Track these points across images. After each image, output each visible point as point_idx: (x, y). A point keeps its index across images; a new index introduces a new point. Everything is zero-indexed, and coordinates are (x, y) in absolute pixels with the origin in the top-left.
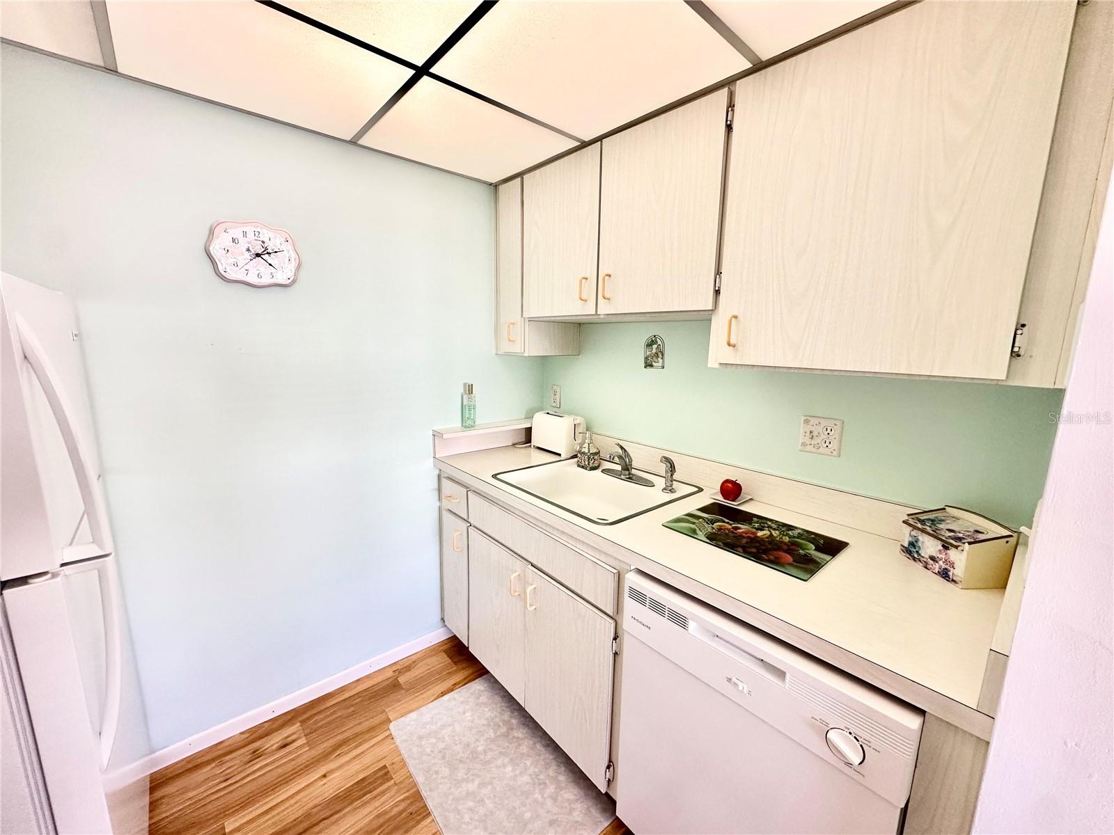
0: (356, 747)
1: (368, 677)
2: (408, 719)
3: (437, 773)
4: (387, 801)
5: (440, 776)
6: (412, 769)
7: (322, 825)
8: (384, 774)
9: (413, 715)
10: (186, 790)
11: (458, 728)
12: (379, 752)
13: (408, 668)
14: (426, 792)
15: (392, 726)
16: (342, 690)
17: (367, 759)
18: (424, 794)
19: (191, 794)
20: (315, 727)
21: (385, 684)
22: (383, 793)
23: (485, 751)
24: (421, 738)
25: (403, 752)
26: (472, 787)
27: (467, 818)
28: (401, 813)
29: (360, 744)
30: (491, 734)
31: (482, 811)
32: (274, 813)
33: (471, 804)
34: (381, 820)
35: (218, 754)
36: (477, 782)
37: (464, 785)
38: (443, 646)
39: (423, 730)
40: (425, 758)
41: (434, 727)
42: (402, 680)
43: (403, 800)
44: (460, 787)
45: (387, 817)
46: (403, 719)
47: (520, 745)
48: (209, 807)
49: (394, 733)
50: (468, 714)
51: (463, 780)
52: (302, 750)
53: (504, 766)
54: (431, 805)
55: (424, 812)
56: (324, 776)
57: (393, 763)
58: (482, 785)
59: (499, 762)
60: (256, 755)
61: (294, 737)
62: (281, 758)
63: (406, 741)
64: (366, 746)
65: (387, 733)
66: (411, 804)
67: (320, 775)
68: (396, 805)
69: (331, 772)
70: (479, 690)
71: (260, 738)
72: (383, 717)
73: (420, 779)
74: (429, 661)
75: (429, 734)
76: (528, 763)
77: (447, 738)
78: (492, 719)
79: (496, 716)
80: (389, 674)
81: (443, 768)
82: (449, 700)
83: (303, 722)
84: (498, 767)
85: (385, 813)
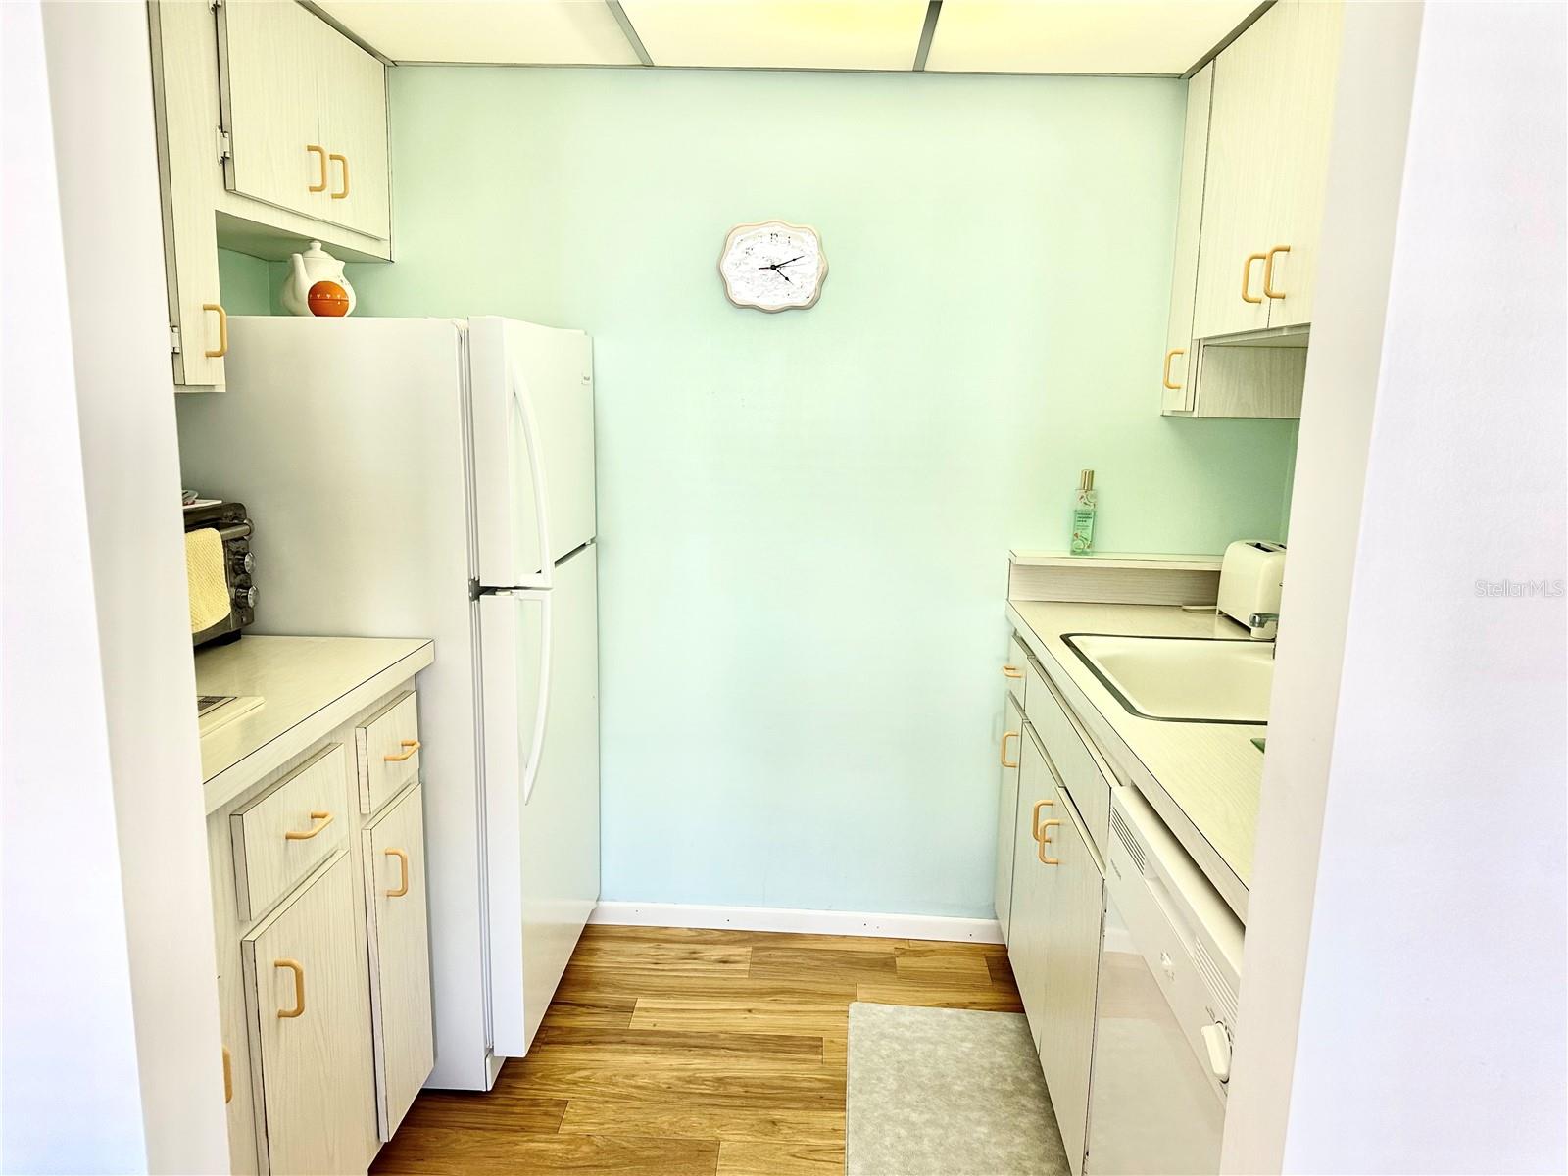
0: (799, 1003)
1: (860, 938)
2: (879, 1009)
3: (879, 1079)
4: (803, 1071)
5: (882, 1085)
6: (850, 1060)
7: (723, 1051)
8: (815, 1045)
9: (888, 1008)
10: (619, 953)
11: (941, 1051)
12: (824, 1021)
13: (917, 954)
14: (853, 1089)
15: (853, 1005)
16: (819, 937)
17: (806, 1022)
18: (849, 1089)
19: (620, 959)
20: (764, 959)
21: (876, 956)
22: (804, 1061)
23: (961, 1094)
24: (883, 1036)
25: (850, 1038)
26: (914, 1117)
27: (887, 1141)
28: (811, 1090)
29: (805, 1003)
30: (986, 1082)
31: (911, 1145)
32: (684, 1015)
33: (903, 1132)
34: (786, 1083)
35: (659, 937)
36: (927, 1116)
37: (907, 1111)
38: (988, 950)
39: (891, 1030)
40: (876, 1059)
41: (908, 1034)
42: (900, 962)
43: (820, 1080)
44: (900, 1109)
45: (794, 1084)
46: (873, 1005)
47: (1019, 1114)
48: (631, 978)
49: (851, 1011)
50: (970, 1045)
51: (909, 1106)
52: (740, 975)
53: (979, 1123)
54: (850, 1104)
55: (840, 1105)
56: (749, 1011)
57: (832, 1041)
58: (928, 1123)
59: (975, 1115)
60: (693, 956)
61: (737, 959)
62: (714, 971)
63: (863, 1029)
64: (811, 1008)
65: (844, 1009)
66: (828, 1088)
67: (745, 1007)
68: (810, 1080)
69: (759, 1011)
70: (1005, 1026)
71: (705, 942)
72: (849, 989)
73: (854, 1074)
74: (954, 958)
75: (897, 1038)
76: (1018, 1140)
77: (918, 1054)
78: (1000, 1067)
79: (1010, 1067)
80: (889, 948)
81: (891, 1080)
82: (950, 1017)
83: (756, 949)
84: (968, 1119)
85: (794, 1080)
